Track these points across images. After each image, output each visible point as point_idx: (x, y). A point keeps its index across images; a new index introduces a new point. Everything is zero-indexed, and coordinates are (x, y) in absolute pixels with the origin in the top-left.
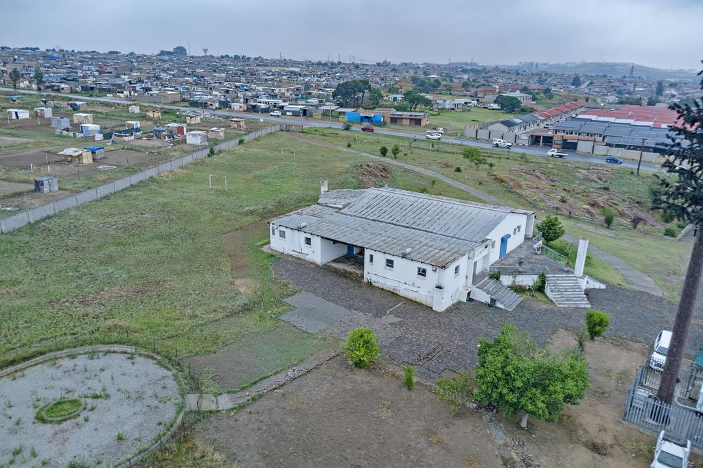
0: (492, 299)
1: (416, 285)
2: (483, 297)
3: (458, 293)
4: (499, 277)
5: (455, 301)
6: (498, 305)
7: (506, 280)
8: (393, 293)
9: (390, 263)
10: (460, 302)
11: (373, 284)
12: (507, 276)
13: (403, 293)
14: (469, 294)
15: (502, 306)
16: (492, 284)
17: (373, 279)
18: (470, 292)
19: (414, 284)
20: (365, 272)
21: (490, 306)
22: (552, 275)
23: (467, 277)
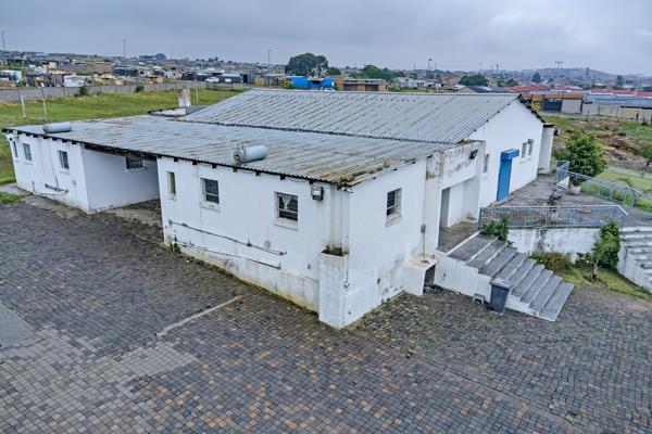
0: (494, 287)
1: (274, 247)
2: (468, 281)
3: (399, 272)
4: (506, 232)
5: (392, 294)
6: (513, 303)
7: (523, 241)
8: (222, 272)
9: (211, 191)
10: (404, 297)
11: (183, 250)
12: (523, 232)
13: (245, 272)
14: (431, 272)
15: (524, 308)
16: (488, 250)
17: (183, 236)
18: (433, 268)
19: (268, 244)
20: (165, 223)
21: (489, 307)
22: (632, 229)
23: (423, 230)
